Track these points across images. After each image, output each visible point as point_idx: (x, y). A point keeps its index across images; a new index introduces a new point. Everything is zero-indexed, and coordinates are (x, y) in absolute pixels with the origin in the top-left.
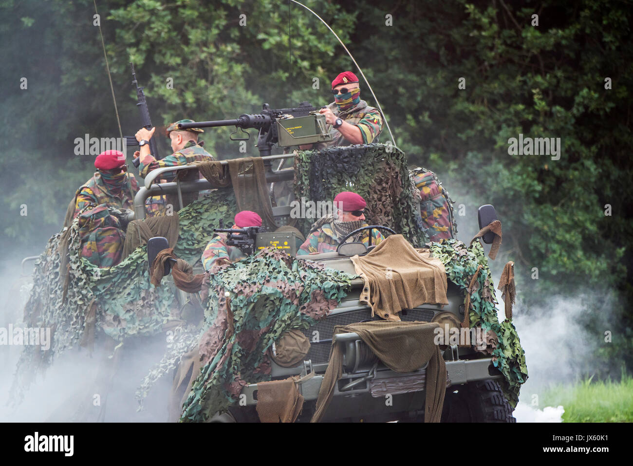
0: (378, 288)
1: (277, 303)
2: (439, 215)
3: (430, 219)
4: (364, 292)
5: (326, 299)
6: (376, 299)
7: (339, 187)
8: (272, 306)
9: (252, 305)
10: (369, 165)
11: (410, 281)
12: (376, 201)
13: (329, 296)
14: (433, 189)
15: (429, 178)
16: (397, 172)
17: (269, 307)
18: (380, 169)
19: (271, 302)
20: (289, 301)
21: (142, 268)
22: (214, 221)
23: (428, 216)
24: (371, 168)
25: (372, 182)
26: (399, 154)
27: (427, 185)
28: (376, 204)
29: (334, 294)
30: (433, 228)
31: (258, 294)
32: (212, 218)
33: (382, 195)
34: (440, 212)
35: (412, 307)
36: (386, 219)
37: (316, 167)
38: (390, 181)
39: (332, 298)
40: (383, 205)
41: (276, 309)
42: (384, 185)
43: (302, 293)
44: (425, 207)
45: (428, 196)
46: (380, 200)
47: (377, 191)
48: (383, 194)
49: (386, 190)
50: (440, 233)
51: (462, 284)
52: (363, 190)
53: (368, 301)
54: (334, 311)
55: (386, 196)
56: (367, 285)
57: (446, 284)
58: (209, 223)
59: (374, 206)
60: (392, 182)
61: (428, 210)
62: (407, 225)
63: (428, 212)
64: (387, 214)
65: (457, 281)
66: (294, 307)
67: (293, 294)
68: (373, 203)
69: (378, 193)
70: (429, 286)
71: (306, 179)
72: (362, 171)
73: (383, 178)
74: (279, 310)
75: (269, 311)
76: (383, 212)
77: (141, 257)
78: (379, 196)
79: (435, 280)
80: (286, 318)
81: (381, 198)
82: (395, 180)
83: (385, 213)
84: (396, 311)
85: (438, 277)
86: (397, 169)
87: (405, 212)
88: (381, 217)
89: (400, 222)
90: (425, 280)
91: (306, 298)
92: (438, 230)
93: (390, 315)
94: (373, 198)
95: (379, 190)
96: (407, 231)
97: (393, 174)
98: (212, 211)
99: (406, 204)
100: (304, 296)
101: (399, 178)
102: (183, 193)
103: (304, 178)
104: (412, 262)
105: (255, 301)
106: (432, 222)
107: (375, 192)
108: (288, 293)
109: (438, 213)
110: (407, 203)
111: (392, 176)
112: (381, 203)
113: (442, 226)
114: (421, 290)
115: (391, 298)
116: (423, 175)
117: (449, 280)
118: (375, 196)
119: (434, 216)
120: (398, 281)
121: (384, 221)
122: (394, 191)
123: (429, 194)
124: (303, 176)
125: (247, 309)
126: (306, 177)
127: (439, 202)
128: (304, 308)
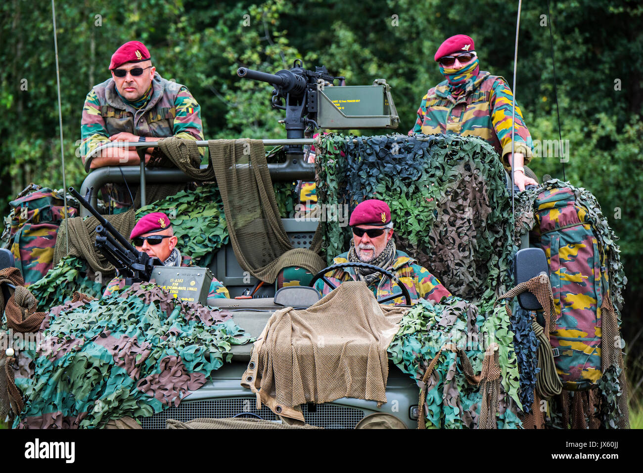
0: (270, 365)
1: (105, 373)
2: (570, 256)
3: (554, 260)
4: (249, 371)
5: (186, 372)
6: (265, 382)
7: (387, 198)
8: (97, 377)
9: (60, 370)
10: (437, 168)
11: (327, 359)
12: (445, 226)
13: (191, 368)
14: (565, 215)
15: (564, 196)
16: (481, 183)
17: (92, 379)
18: (454, 176)
19: (95, 370)
20: (123, 370)
21: (63, 291)
22: (191, 231)
23: (552, 255)
24: (439, 173)
25: (441, 196)
26: (485, 155)
27: (558, 207)
28: (446, 231)
29: (198, 365)
30: (556, 275)
31: (72, 354)
32: (189, 225)
33: (456, 217)
34: (574, 252)
35: (321, 401)
36: (461, 255)
37: (348, 164)
38: (470, 196)
39: (196, 370)
40: (459, 234)
41: (102, 381)
42: (460, 202)
43: (146, 359)
44: (549, 242)
45: (554, 225)
46: (452, 224)
47: (449, 210)
48: (459, 215)
49: (463, 210)
50: (569, 283)
51: (412, 372)
52: (427, 207)
53: (252, 384)
54: (195, 394)
55: (462, 219)
56: (255, 359)
57: (387, 369)
58: (184, 232)
59: (443, 234)
60: (475, 198)
61: (553, 247)
62: (497, 266)
63: (552, 249)
64: (462, 248)
65: (406, 367)
66: (130, 380)
67: (131, 360)
68: (441, 228)
69: (451, 213)
70: (356, 370)
71: (332, 180)
72: (425, 177)
73: (459, 191)
74: (105, 386)
75: (92, 385)
76: (457, 243)
77: (62, 275)
78: (452, 219)
79: (369, 362)
80: (111, 398)
81: (455, 221)
82: (478, 194)
83: (459, 246)
84: (295, 403)
85: (373, 358)
86: (482, 178)
87: (497, 246)
88: (453, 251)
89: (488, 261)
90: (351, 358)
91: (152, 367)
92: (566, 279)
93: (283, 408)
94: (442, 222)
95: (452, 209)
96: (496, 276)
97: (474, 185)
98: (194, 215)
99: (501, 234)
100: (149, 363)
101: (484, 192)
102: (148, 183)
103: (329, 178)
104: (357, 329)
105: (66, 365)
106: (556, 265)
107: (446, 212)
108: (123, 358)
109: (568, 251)
110: (505, 231)
111: (474, 188)
112: (455, 229)
113: (574, 274)
114: (343, 375)
115: (289, 381)
116: (556, 191)
117: (391, 364)
118: (446, 218)
119: (561, 256)
120: (307, 356)
121: (456, 257)
122: (477, 211)
123: (556, 222)
124: (328, 175)
125: (50, 377)
126: (333, 177)
127: (573, 235)
128: (145, 382)
